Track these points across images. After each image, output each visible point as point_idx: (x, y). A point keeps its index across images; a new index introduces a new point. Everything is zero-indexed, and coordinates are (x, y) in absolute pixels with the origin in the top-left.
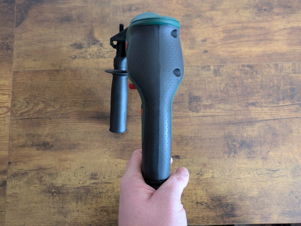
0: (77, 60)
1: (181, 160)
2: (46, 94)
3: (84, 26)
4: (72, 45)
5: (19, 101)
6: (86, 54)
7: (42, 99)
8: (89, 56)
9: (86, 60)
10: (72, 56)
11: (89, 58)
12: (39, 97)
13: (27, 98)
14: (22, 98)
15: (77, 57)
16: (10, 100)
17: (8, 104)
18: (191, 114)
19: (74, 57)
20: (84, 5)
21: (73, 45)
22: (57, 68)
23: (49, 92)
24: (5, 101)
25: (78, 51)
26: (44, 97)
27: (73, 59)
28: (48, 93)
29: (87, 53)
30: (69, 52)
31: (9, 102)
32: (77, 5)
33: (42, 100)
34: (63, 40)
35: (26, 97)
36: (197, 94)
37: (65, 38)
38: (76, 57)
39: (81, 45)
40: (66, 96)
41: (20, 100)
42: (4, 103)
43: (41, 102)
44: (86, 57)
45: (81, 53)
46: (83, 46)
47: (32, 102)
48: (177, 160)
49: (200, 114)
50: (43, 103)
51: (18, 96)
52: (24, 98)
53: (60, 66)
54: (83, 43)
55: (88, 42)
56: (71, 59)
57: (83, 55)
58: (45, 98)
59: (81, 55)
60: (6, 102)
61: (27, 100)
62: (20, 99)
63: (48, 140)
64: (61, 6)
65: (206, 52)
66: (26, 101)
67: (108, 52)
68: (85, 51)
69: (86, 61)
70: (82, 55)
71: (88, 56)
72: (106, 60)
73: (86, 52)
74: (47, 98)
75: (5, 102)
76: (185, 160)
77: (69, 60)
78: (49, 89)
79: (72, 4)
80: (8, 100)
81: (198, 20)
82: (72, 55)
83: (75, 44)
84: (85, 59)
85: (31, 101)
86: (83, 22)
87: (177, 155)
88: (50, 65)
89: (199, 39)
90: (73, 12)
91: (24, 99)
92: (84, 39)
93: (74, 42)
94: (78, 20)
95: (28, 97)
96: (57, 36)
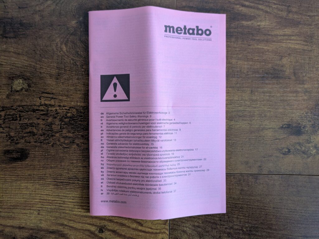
0: (291, 156)
2: (235, 220)
3: (306, 91)
4: (282, 127)
5: (184, 232)
6: (307, 145)
7: (226, 228)
8: (314, 151)
9: (308, 157)
10: (283, 148)
11: (314, 155)
12: (221, 225)
13: (198, 227)
14: (190, 227)
15: (291, 150)
16: (166, 229)
17: (164, 235)
19: (287, 150)
20: (306, 48)
21: (284, 126)
22: (255, 171)
23: (241, 216)
24: (157, 229)
25: (294, 139)
26: (231, 225)
27: (284, 154)
28: (237, 218)
29: (310, 145)
30: (277, 140)
31: (165, 233)
32: (293, 46)
33: (228, 230)
34: (265, 116)
35: (196, 224)
37: (270, 111)
38: (289, 151)
39: (300, 127)
40: (272, 224)
41: (185, 229)
42: (156, 233)
43: (226, 235)
44: (309, 152)
45: (299, 144)
46: (303, 130)
47: (208, 234)
50: (229, 236)
51: (183, 222)
52: (194, 226)
53: (260, 167)
54: (304, 124)
55: (312, 123)
56: (282, 156)
57: (303, 148)
58: (232, 228)
59: (299, 148)
60: (159, 233)
61: (199, 229)
62: (186, 227)
64: (261, 46)
66: (196, 231)
68: (308, 140)
69: (309, 160)
70: (301, 147)
71: (311, 150)
73: (309, 142)
74: (236, 227)
75: (158, 231)
77: (277, 157)
78: (241, 210)
79: (284, 45)
80: (164, 228)
82: (283, 146)
83: (289, 126)
84: (305, 156)
85: (207, 232)
86: (303, 82)
88: (242, 164)
90: (285, 61)
91: (193, 228)
92: (306, 117)
93: (286, 120)
94: (293, 78)
95: (201, 225)
96: (255, 108)
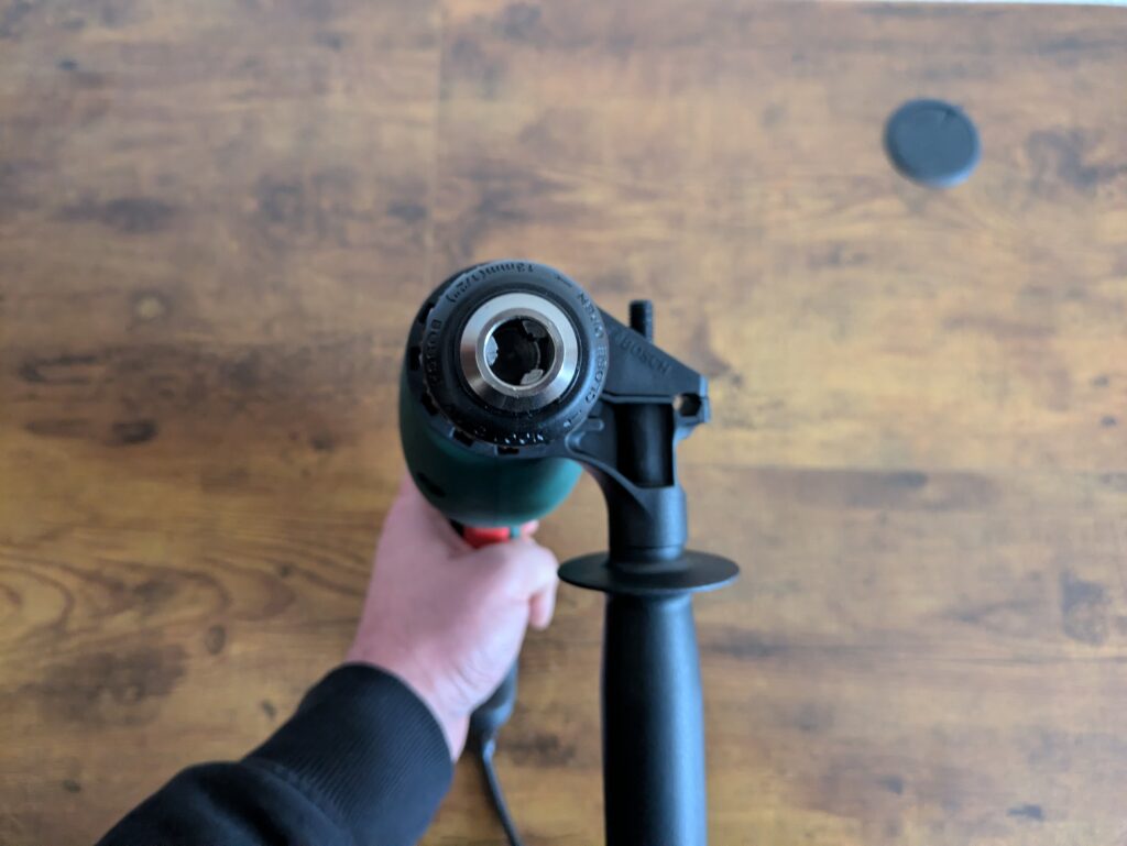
1: (1047, 825)
18: (1073, 649)
32: (645, 235)
36: (1090, 574)
48: (1035, 823)
49: (1108, 650)
63: (554, 726)
65: (1109, 422)
67: (760, 409)
72: (754, 437)
76: (1061, 825)
79: (629, 234)
81: (1072, 309)
86: (668, 297)
87: (1033, 802)
89: (1083, 375)
